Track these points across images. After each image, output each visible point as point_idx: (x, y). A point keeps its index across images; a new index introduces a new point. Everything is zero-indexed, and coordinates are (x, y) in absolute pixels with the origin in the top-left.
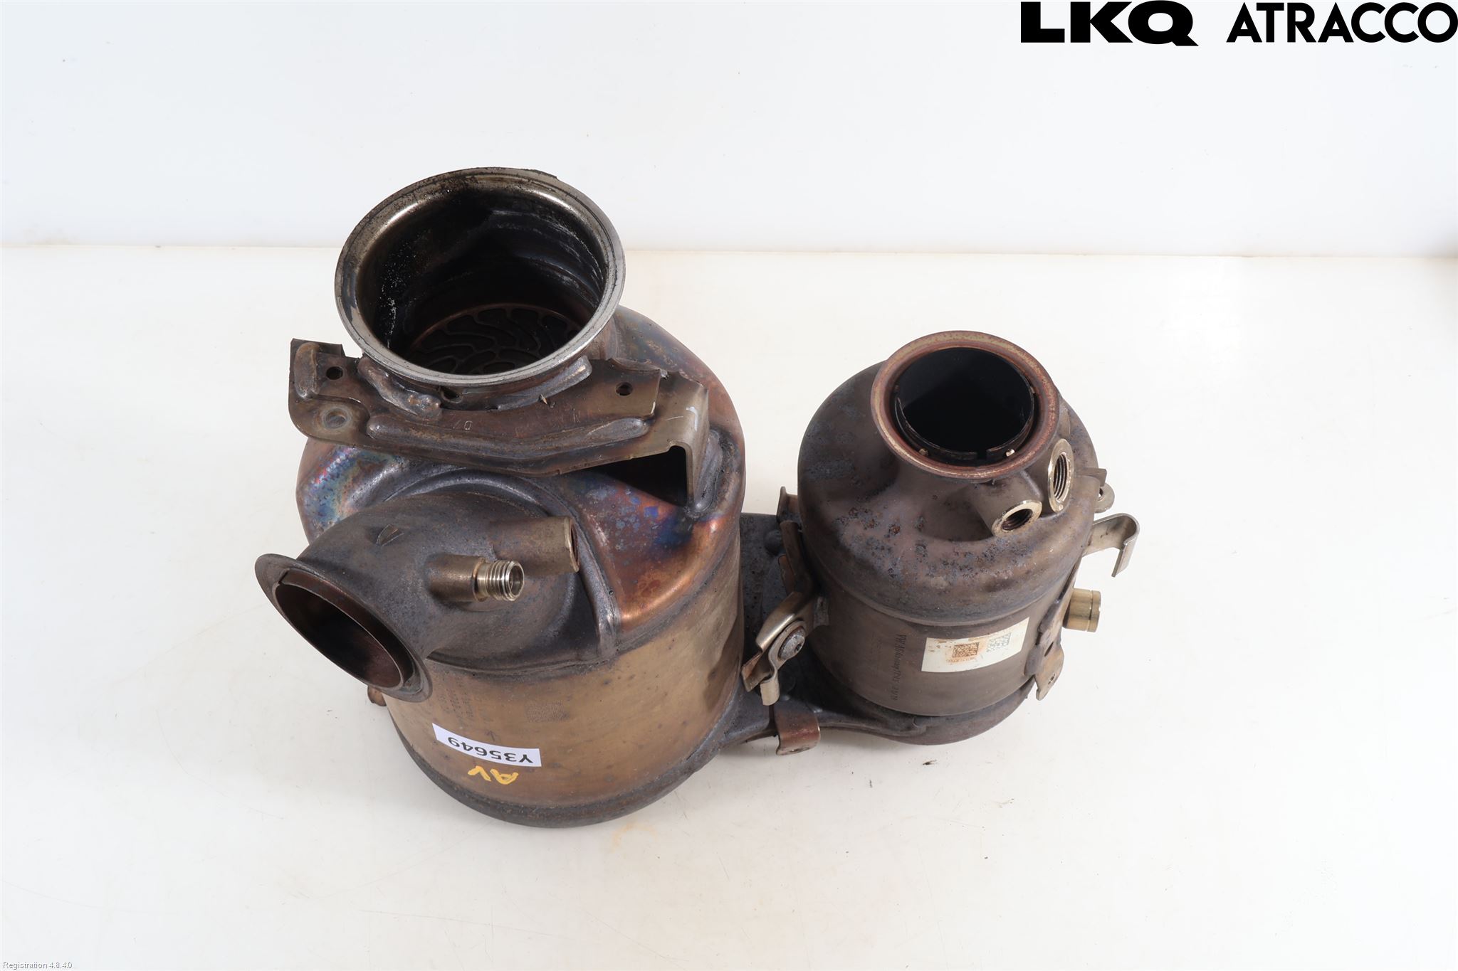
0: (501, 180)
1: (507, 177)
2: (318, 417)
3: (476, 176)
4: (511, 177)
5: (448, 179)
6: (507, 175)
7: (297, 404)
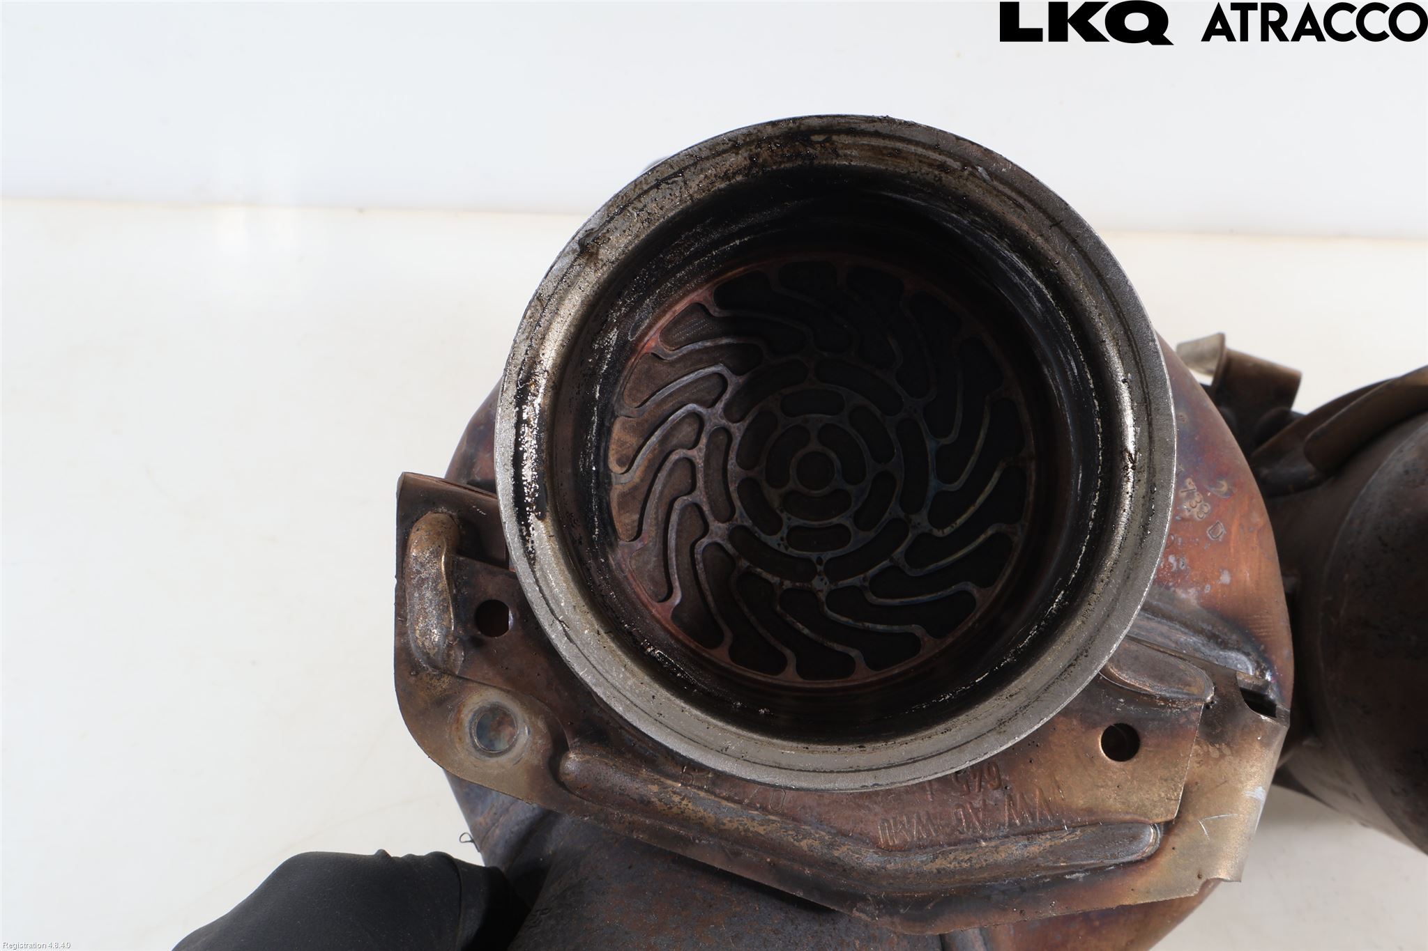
0: (896, 154)
1: (912, 148)
2: (458, 721)
3: (835, 138)
4: (920, 150)
5: (770, 139)
6: (910, 142)
7: (412, 680)
